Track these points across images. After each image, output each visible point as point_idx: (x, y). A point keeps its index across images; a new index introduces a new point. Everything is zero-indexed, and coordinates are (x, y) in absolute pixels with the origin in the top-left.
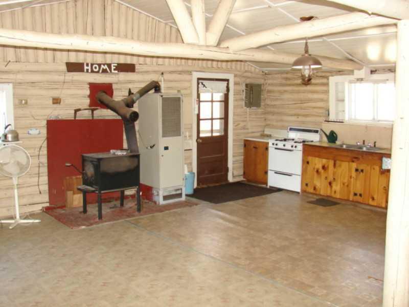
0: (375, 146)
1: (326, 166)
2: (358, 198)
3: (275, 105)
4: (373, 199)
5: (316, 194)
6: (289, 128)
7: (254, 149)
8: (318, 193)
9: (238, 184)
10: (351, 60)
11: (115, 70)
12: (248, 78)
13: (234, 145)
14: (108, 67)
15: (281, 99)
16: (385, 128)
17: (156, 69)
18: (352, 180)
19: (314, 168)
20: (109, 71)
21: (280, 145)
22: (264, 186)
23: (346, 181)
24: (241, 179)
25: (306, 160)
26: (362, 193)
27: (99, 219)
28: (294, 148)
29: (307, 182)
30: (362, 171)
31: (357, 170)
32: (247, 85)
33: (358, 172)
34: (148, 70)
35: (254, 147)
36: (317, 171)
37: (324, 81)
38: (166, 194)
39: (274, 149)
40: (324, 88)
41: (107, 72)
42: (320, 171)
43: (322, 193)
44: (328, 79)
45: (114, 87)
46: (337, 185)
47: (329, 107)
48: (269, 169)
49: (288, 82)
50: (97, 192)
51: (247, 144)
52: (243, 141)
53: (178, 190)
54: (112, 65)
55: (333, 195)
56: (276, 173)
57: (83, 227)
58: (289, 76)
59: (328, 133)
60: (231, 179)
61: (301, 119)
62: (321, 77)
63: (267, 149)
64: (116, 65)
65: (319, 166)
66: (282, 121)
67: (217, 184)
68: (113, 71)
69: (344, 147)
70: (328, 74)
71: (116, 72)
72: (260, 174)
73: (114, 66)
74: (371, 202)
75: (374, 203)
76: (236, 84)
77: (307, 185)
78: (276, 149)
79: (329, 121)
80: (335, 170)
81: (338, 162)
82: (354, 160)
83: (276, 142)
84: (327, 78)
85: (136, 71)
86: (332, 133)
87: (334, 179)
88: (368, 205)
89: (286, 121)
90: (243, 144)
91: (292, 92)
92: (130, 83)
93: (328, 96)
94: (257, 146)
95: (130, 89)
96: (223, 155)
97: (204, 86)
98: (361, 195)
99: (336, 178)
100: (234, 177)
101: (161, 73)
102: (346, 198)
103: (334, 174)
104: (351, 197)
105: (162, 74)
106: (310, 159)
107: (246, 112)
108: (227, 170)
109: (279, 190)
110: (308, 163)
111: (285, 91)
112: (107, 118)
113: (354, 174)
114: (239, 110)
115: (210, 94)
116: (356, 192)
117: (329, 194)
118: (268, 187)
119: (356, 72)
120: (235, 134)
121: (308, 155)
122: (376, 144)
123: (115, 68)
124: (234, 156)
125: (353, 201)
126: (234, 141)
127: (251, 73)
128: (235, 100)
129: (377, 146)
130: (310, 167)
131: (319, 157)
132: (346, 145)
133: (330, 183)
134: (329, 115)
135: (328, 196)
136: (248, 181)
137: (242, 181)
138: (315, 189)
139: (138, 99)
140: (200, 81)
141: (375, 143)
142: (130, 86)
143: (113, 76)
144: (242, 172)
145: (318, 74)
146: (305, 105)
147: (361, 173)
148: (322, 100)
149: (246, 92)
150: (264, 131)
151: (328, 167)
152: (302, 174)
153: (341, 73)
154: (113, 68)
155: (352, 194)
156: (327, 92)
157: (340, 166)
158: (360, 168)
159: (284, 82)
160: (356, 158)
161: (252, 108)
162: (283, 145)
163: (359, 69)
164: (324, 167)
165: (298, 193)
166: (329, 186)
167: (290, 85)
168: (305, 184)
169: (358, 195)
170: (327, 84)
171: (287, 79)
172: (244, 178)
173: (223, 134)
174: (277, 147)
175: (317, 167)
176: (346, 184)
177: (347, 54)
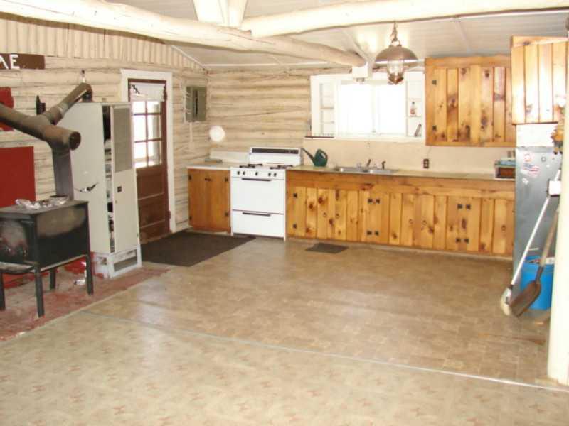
0: (383, 167)
1: (324, 198)
2: (373, 238)
3: (225, 117)
4: (395, 237)
5: (310, 238)
6: (251, 149)
7: (205, 182)
8: (313, 235)
9: (183, 234)
10: (357, 54)
11: (15, 64)
12: (189, 78)
13: (175, 178)
14: (4, 58)
15: (235, 109)
16: (395, 143)
17: (72, 64)
18: (364, 214)
19: (306, 203)
20: (7, 68)
21: (250, 173)
22: (225, 233)
23: (354, 215)
24: (186, 226)
25: (292, 193)
26: (379, 230)
27: (39, 316)
28: (272, 177)
29: (294, 223)
30: (378, 201)
31: (370, 201)
32: (188, 89)
33: (372, 203)
34: (61, 66)
35: (206, 179)
36: (311, 207)
37: (304, 81)
38: (117, 261)
39: (240, 179)
40: (303, 92)
41: (5, 68)
42: (315, 205)
43: (319, 235)
44: (309, 79)
45: (14, 93)
46: (341, 224)
47: (311, 117)
48: (232, 209)
49: (245, 83)
50: (33, 271)
51: (192, 175)
52: (187, 172)
53: (131, 252)
54: (11, 56)
55: (337, 236)
56: (244, 213)
57: (22, 333)
58: (245, 75)
59: (313, 154)
60: (174, 228)
61: (267, 135)
62: (297, 75)
63: (227, 180)
64: (17, 56)
65: (313, 199)
66: (237, 139)
67: (159, 238)
68: (13, 67)
69: (342, 170)
70: (308, 72)
71: (18, 68)
72: (217, 217)
73: (14, 58)
74: (392, 241)
75: (396, 242)
76: (175, 87)
77: (295, 226)
78: (244, 179)
79: (313, 137)
80: (339, 203)
81: (342, 193)
82: (366, 187)
83: (242, 170)
84: (308, 77)
85: (46, 67)
86: (319, 153)
87: (337, 215)
88: (388, 245)
89: (246, 139)
90: (186, 174)
91: (251, 98)
92: (36, 87)
93: (310, 101)
94: (210, 177)
95: (38, 97)
96: (162, 193)
97: (136, 89)
98: (377, 233)
99: (340, 214)
100: (177, 224)
101: (80, 70)
102: (355, 239)
103: (337, 208)
104: (364, 237)
105: (83, 72)
106: (299, 190)
107: (188, 129)
108: (168, 215)
109: (251, 237)
110: (295, 195)
111: (242, 97)
112: (7, 146)
113: (366, 205)
114: (180, 126)
115: (143, 103)
116: (370, 230)
117: (329, 236)
118: (232, 234)
119: (355, 69)
120: (177, 162)
121: (296, 185)
122: (385, 164)
123: (15, 61)
124: (176, 195)
125: (366, 243)
126: (175, 171)
127: (192, 71)
128: (175, 112)
129: (386, 167)
130: (299, 202)
131: (312, 186)
132: (343, 168)
133: (331, 222)
134: (311, 127)
135: (328, 239)
136: (197, 228)
137: (187, 229)
138: (308, 230)
139: (66, 111)
140: (132, 83)
141: (383, 163)
142: (38, 92)
143: (14, 75)
144: (186, 216)
145: (292, 72)
146: (274, 115)
147: (377, 204)
148: (299, 108)
149: (187, 99)
150: (208, 155)
151: (327, 199)
152: (287, 212)
153: (327, 70)
154: (12, 61)
155: (364, 234)
156: (308, 97)
157: (346, 196)
158: (374, 197)
159: (239, 83)
160: (368, 185)
161: (197, 122)
162: (254, 173)
163: (360, 65)
164: (320, 201)
165: (282, 239)
166: (329, 225)
167: (249, 88)
168: (292, 225)
169: (373, 233)
170: (308, 86)
171: (242, 79)
172: (190, 224)
173: (161, 162)
174: (244, 176)
175: (309, 200)
176: (356, 220)
177: (355, 46)
